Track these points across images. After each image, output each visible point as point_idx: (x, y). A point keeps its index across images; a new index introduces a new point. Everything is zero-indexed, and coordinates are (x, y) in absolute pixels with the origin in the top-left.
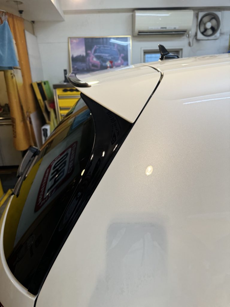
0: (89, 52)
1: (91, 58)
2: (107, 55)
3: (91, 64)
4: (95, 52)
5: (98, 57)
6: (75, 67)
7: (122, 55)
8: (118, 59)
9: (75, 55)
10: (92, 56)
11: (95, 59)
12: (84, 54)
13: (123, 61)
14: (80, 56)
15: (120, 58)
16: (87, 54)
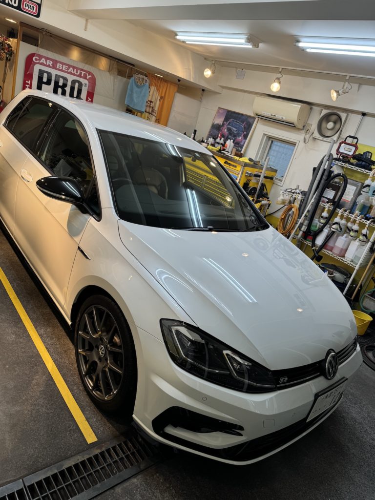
0: (225, 123)
1: (224, 128)
2: (235, 129)
5: (229, 129)
7: (245, 133)
8: (240, 136)
9: (215, 123)
10: (225, 127)
11: (226, 130)
12: (221, 124)
13: (243, 138)
14: (219, 124)
15: (242, 135)
16: (223, 124)
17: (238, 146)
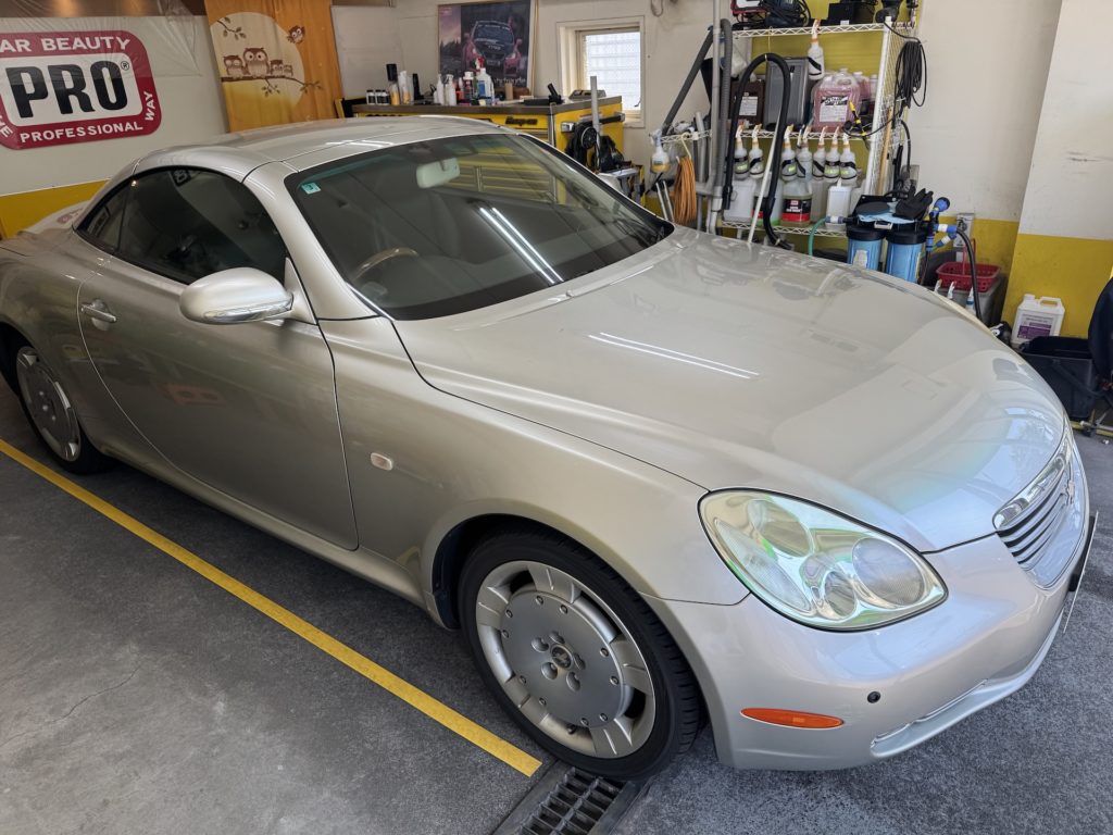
0: (466, 35)
2: (494, 41)
3: (468, 62)
4: (476, 36)
5: (481, 47)
6: (445, 66)
8: (512, 52)
9: (445, 44)
11: (474, 51)
12: (459, 39)
13: (519, 55)
14: (453, 43)
15: (516, 49)
16: (464, 39)
17: (514, 75)
